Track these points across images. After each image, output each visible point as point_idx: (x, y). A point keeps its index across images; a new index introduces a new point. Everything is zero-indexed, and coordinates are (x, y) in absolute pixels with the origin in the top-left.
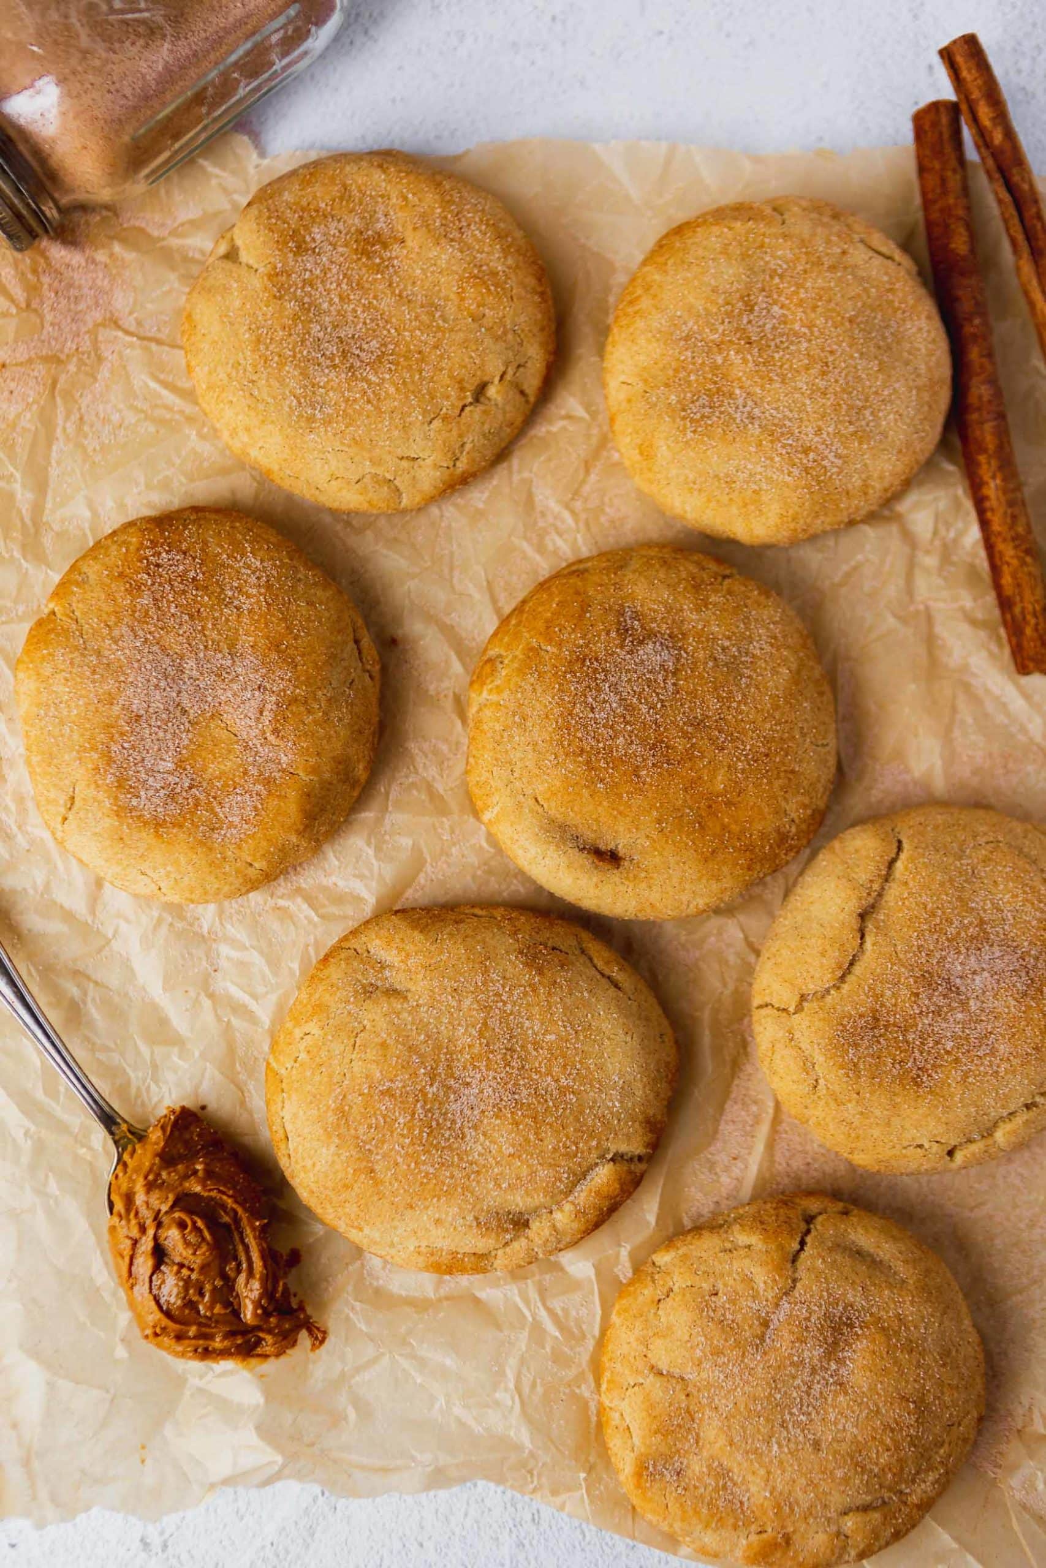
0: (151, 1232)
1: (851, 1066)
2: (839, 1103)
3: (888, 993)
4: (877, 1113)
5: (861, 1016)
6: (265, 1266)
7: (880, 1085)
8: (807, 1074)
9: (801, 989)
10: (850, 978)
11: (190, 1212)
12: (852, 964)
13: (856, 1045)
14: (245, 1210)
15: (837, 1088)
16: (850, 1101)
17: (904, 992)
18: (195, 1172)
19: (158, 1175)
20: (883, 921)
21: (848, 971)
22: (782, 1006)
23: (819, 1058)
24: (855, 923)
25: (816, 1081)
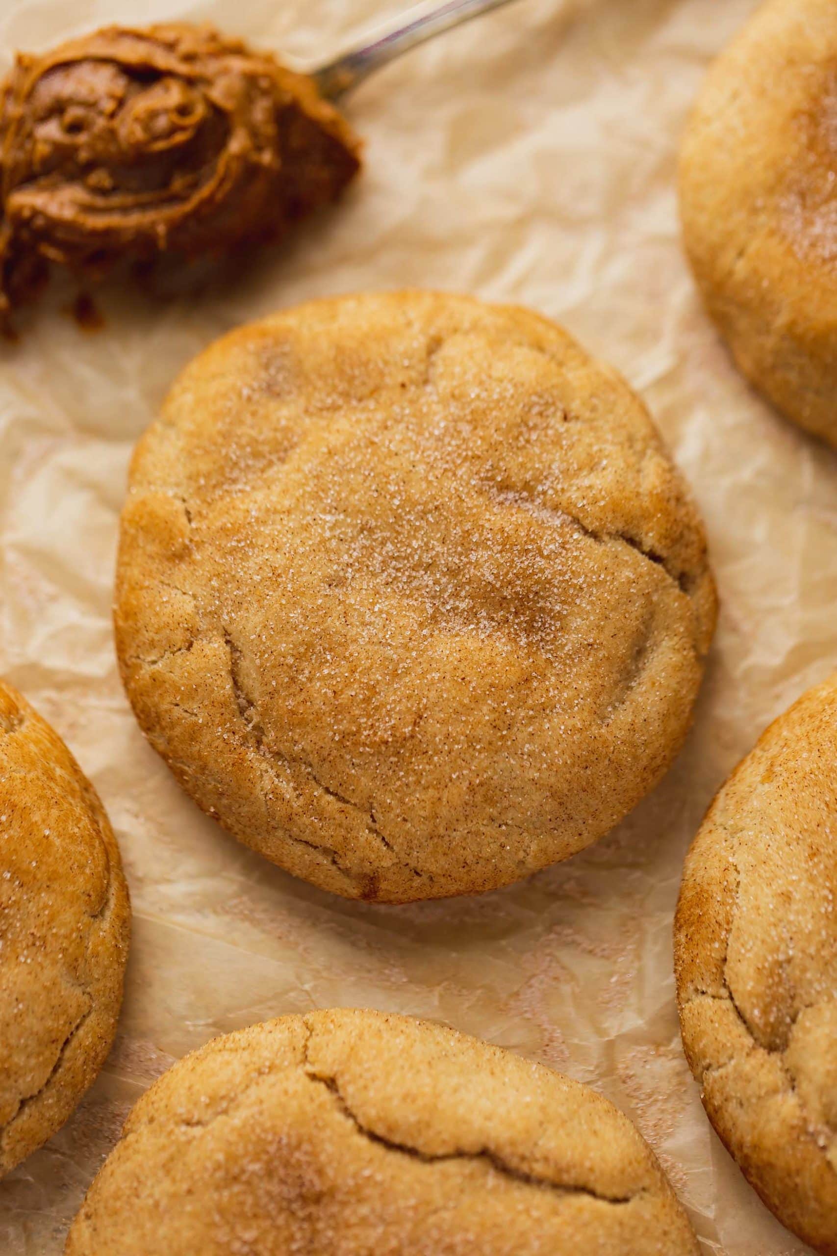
0: (183, 68)
1: (236, 1170)
2: (167, 1168)
3: (364, 1210)
4: (162, 1231)
5: (320, 1172)
6: (94, 233)
7: (213, 1225)
8: (208, 1106)
9: (342, 1074)
10: (378, 1150)
11: (201, 129)
12: (400, 1148)
13: (270, 1173)
14: (187, 217)
15: (192, 1156)
16: (174, 1181)
17: (374, 1234)
18: (259, 149)
19: (265, 93)
20: (483, 1186)
21: (391, 1146)
22: (310, 1053)
23: (237, 1119)
24: (470, 1141)
25: (199, 1123)
